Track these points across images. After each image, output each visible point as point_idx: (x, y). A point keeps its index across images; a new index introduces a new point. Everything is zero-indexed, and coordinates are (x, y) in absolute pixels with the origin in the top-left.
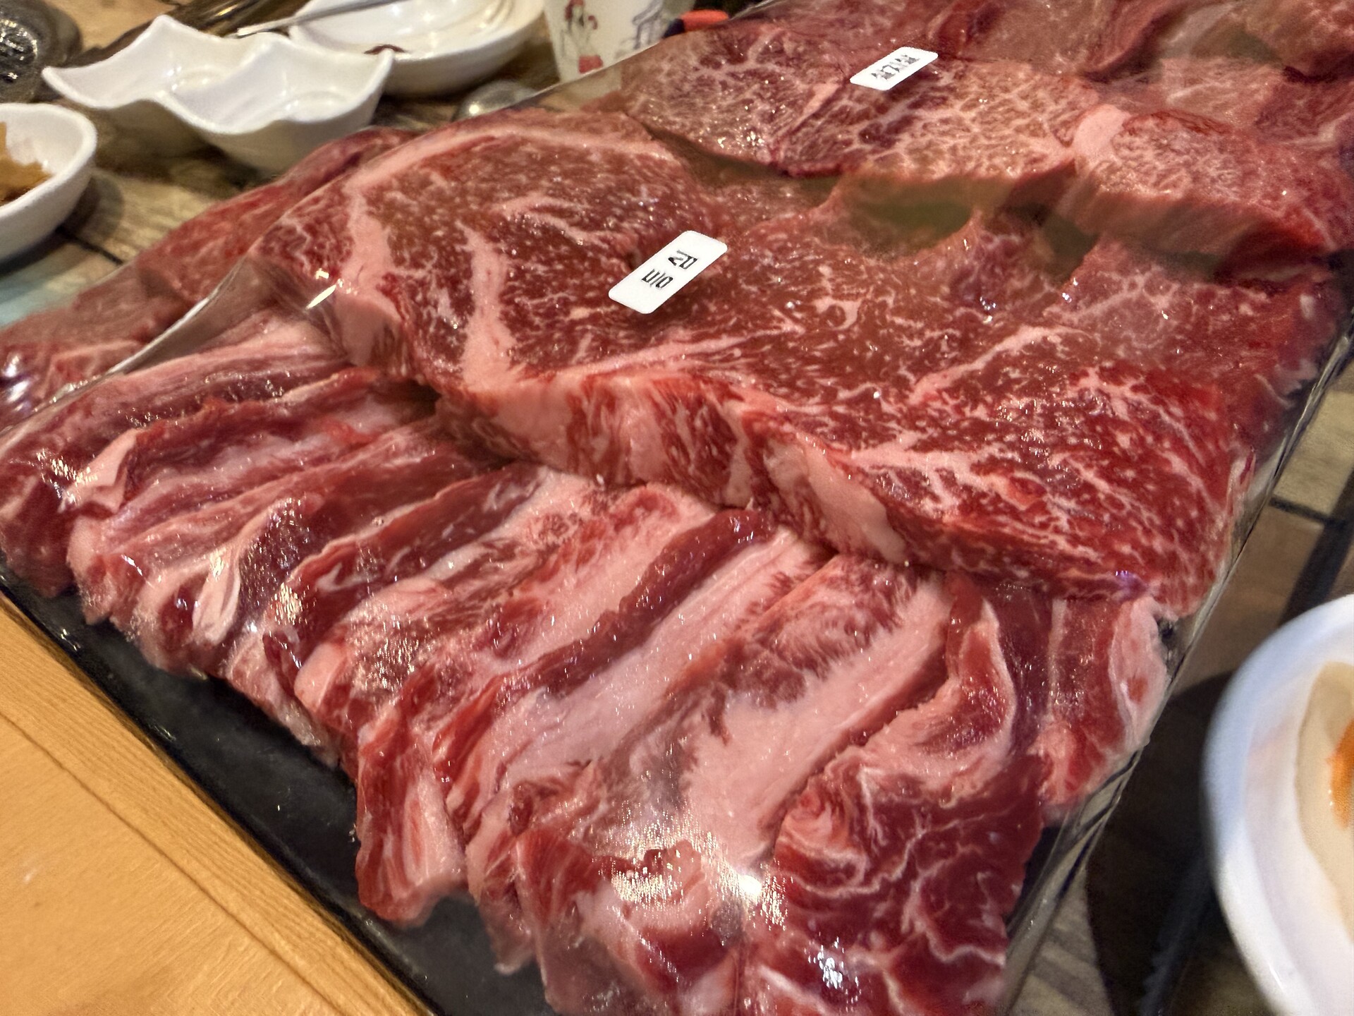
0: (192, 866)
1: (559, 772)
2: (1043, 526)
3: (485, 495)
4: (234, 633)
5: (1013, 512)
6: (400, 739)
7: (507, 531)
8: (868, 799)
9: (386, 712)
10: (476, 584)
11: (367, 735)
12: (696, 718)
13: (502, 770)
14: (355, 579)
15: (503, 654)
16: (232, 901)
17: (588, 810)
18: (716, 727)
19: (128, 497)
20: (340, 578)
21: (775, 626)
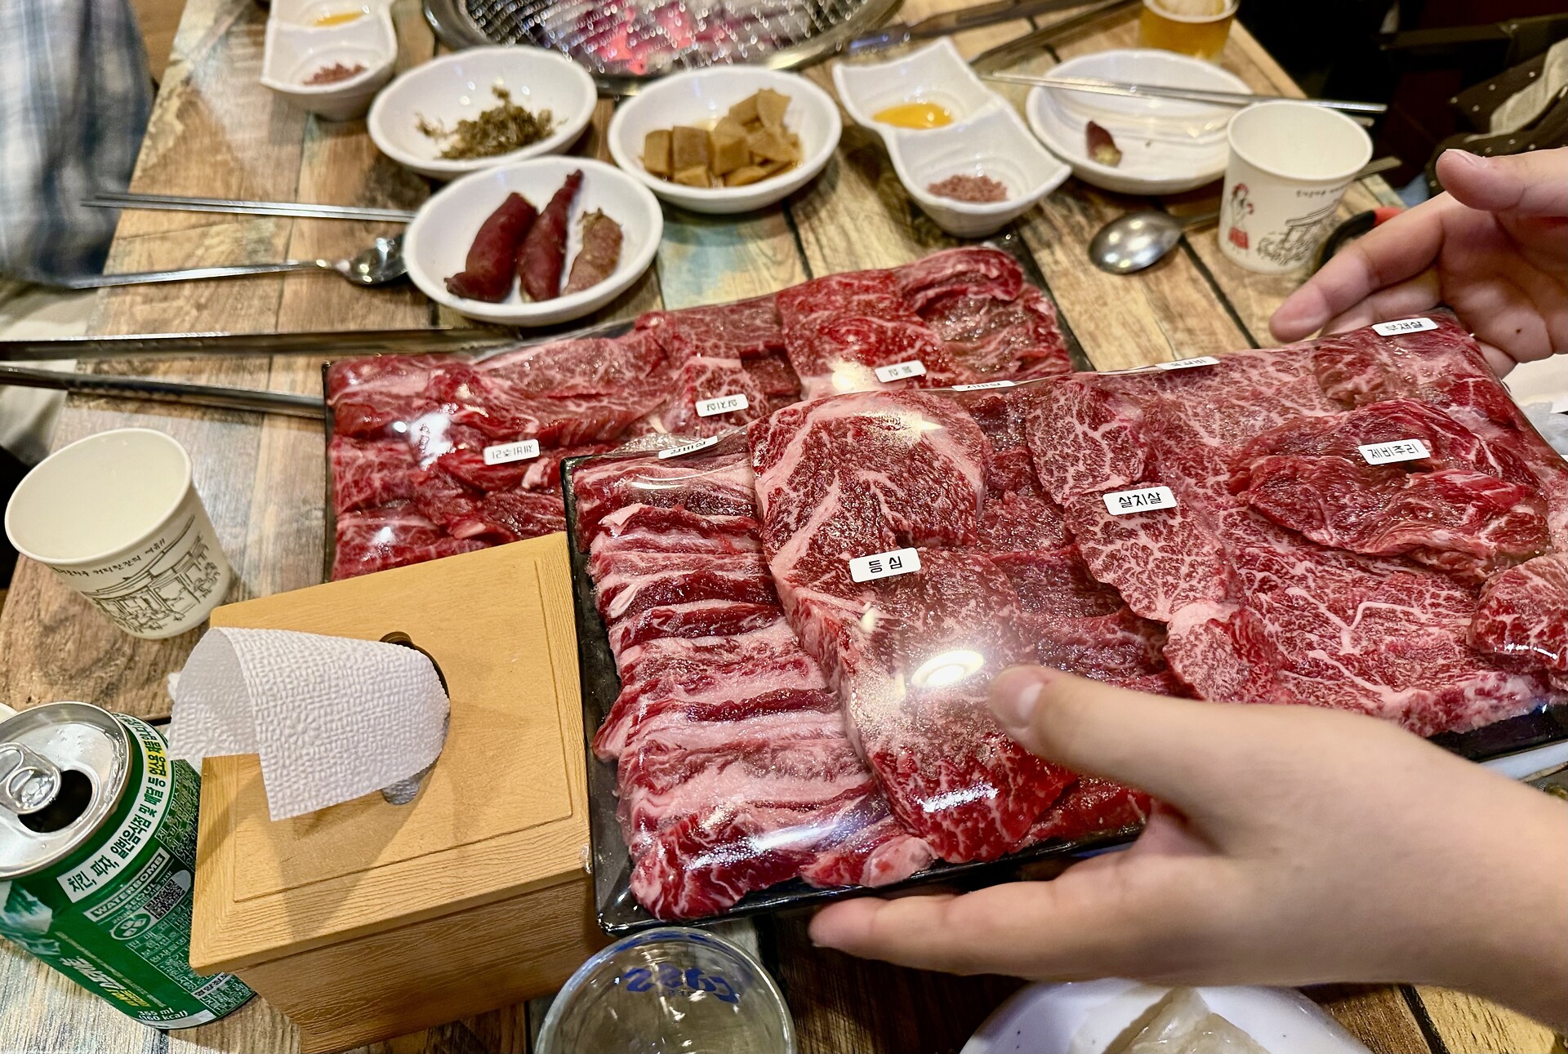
0: (560, 692)
1: (670, 745)
2: (900, 783)
3: (745, 617)
4: (618, 619)
5: (894, 770)
6: (634, 699)
7: (740, 639)
8: (734, 823)
9: (638, 685)
10: (707, 656)
11: (628, 689)
12: (719, 760)
13: (649, 733)
14: (665, 628)
15: (688, 691)
16: (563, 712)
17: (663, 763)
18: (722, 768)
19: (623, 533)
20: (660, 624)
21: (784, 748)
